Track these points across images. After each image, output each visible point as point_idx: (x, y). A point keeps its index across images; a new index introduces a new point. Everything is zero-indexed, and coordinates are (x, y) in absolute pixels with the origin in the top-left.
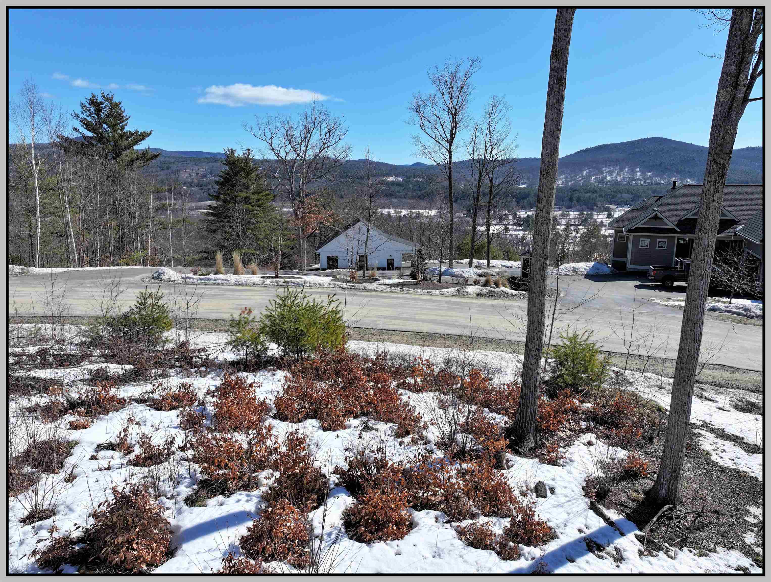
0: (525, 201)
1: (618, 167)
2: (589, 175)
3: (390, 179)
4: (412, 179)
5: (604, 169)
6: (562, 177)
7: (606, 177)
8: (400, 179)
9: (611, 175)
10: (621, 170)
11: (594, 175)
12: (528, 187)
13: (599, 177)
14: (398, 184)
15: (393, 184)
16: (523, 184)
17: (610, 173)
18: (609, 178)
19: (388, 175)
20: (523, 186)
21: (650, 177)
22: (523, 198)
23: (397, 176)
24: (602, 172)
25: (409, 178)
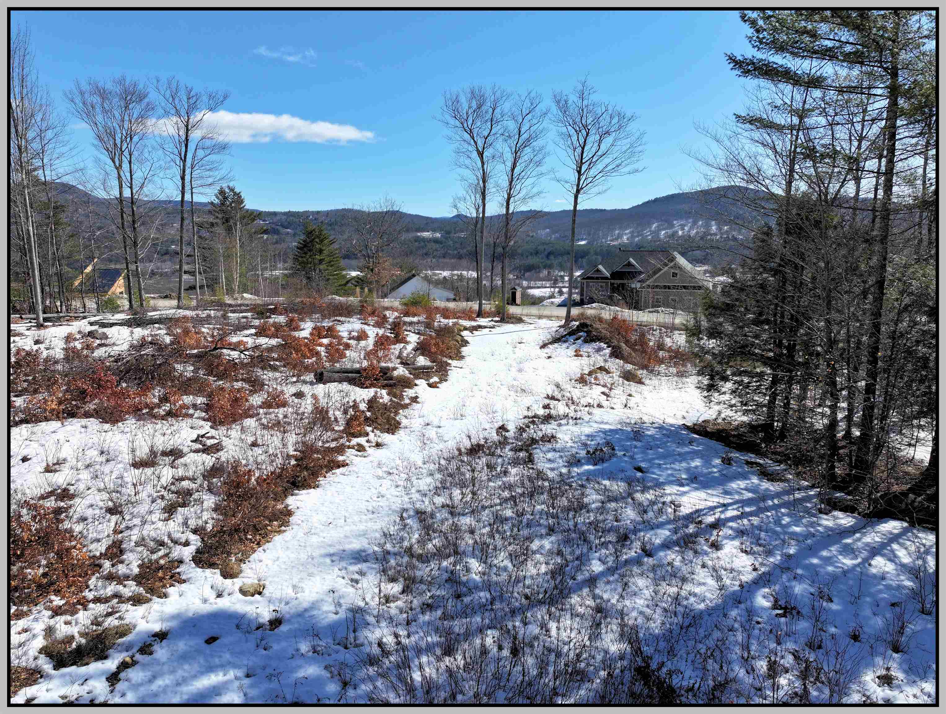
0: (584, 260)
1: (690, 220)
2: (659, 230)
3: (426, 234)
4: (452, 235)
5: (675, 222)
6: (627, 232)
7: (677, 232)
8: (438, 235)
9: (683, 229)
10: (695, 223)
11: (664, 229)
12: (588, 243)
13: (670, 231)
14: (436, 241)
15: (429, 240)
16: (582, 240)
17: (682, 227)
18: (680, 233)
19: (423, 230)
20: (583, 243)
21: (727, 231)
22: (582, 257)
23: (434, 231)
24: (672, 226)
25: (448, 233)
